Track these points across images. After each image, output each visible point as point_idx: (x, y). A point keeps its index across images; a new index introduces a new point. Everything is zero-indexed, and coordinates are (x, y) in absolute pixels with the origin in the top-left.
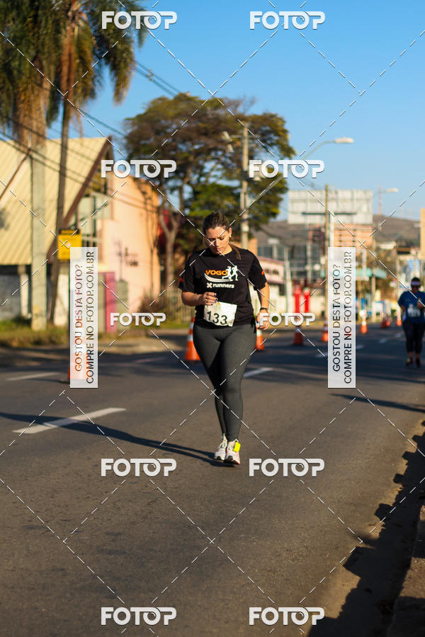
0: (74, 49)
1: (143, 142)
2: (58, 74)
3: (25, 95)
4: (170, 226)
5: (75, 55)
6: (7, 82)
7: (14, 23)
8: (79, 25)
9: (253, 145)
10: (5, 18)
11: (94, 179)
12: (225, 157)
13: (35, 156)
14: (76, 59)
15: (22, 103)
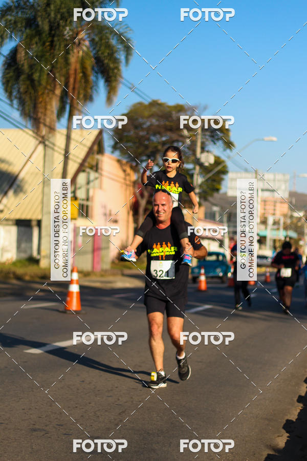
0: (78, 66)
1: (125, 134)
2: (67, 84)
4: (142, 195)
5: (79, 70)
6: (30, 87)
8: (82, 50)
9: (204, 140)
10: (31, 42)
11: (89, 160)
12: (185, 147)
13: (47, 143)
14: (79, 73)
15: (41, 103)
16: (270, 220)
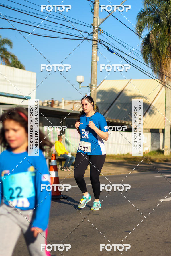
3: (165, 61)
6: (157, 55)
7: (160, 32)
10: (157, 31)
13: (167, 86)
15: (163, 64)
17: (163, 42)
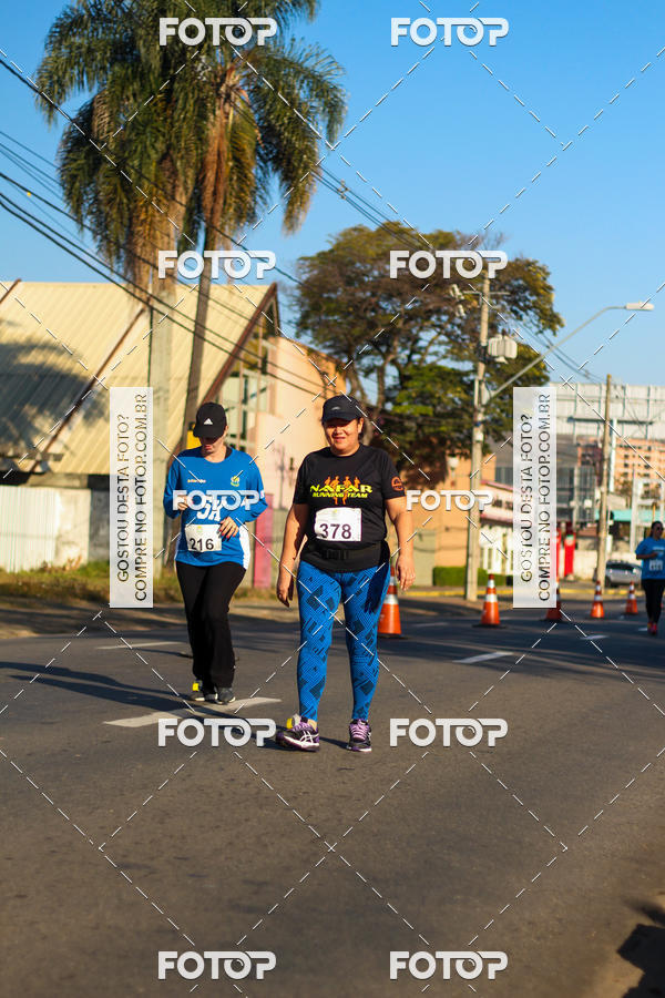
0: (226, 145)
1: (325, 295)
2: (200, 182)
3: (147, 211)
5: (227, 154)
6: (119, 190)
7: (135, 100)
8: (235, 107)
9: (497, 308)
10: (122, 93)
11: (248, 347)
12: (453, 324)
13: (156, 305)
14: (228, 160)
15: (141, 225)
16: (638, 489)
17: (143, 137)
